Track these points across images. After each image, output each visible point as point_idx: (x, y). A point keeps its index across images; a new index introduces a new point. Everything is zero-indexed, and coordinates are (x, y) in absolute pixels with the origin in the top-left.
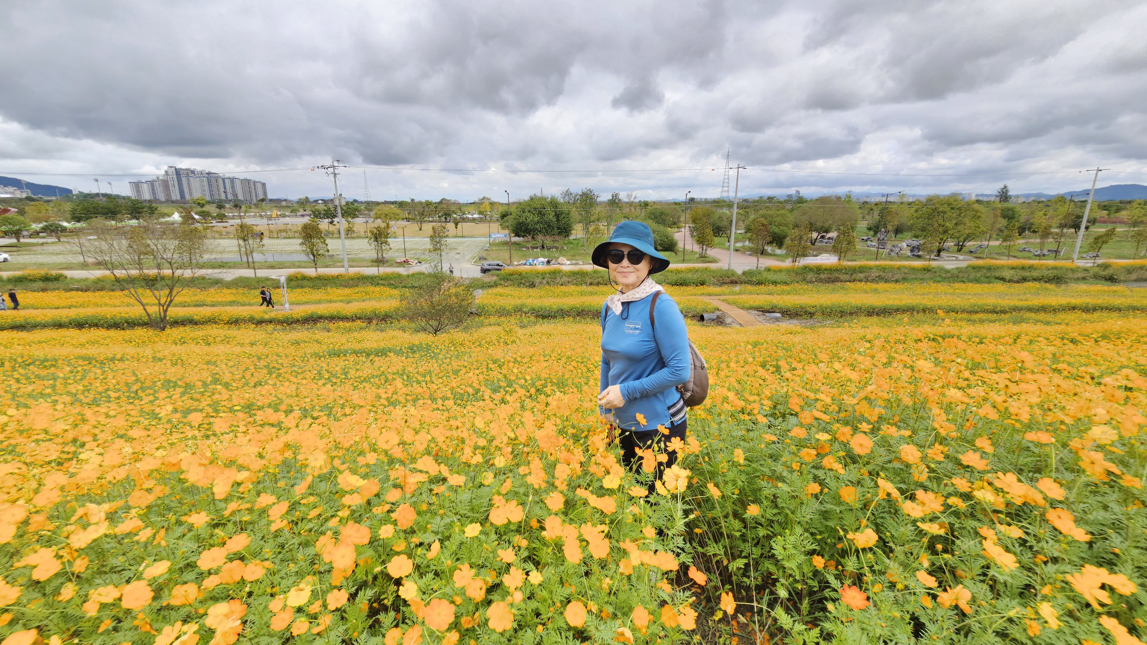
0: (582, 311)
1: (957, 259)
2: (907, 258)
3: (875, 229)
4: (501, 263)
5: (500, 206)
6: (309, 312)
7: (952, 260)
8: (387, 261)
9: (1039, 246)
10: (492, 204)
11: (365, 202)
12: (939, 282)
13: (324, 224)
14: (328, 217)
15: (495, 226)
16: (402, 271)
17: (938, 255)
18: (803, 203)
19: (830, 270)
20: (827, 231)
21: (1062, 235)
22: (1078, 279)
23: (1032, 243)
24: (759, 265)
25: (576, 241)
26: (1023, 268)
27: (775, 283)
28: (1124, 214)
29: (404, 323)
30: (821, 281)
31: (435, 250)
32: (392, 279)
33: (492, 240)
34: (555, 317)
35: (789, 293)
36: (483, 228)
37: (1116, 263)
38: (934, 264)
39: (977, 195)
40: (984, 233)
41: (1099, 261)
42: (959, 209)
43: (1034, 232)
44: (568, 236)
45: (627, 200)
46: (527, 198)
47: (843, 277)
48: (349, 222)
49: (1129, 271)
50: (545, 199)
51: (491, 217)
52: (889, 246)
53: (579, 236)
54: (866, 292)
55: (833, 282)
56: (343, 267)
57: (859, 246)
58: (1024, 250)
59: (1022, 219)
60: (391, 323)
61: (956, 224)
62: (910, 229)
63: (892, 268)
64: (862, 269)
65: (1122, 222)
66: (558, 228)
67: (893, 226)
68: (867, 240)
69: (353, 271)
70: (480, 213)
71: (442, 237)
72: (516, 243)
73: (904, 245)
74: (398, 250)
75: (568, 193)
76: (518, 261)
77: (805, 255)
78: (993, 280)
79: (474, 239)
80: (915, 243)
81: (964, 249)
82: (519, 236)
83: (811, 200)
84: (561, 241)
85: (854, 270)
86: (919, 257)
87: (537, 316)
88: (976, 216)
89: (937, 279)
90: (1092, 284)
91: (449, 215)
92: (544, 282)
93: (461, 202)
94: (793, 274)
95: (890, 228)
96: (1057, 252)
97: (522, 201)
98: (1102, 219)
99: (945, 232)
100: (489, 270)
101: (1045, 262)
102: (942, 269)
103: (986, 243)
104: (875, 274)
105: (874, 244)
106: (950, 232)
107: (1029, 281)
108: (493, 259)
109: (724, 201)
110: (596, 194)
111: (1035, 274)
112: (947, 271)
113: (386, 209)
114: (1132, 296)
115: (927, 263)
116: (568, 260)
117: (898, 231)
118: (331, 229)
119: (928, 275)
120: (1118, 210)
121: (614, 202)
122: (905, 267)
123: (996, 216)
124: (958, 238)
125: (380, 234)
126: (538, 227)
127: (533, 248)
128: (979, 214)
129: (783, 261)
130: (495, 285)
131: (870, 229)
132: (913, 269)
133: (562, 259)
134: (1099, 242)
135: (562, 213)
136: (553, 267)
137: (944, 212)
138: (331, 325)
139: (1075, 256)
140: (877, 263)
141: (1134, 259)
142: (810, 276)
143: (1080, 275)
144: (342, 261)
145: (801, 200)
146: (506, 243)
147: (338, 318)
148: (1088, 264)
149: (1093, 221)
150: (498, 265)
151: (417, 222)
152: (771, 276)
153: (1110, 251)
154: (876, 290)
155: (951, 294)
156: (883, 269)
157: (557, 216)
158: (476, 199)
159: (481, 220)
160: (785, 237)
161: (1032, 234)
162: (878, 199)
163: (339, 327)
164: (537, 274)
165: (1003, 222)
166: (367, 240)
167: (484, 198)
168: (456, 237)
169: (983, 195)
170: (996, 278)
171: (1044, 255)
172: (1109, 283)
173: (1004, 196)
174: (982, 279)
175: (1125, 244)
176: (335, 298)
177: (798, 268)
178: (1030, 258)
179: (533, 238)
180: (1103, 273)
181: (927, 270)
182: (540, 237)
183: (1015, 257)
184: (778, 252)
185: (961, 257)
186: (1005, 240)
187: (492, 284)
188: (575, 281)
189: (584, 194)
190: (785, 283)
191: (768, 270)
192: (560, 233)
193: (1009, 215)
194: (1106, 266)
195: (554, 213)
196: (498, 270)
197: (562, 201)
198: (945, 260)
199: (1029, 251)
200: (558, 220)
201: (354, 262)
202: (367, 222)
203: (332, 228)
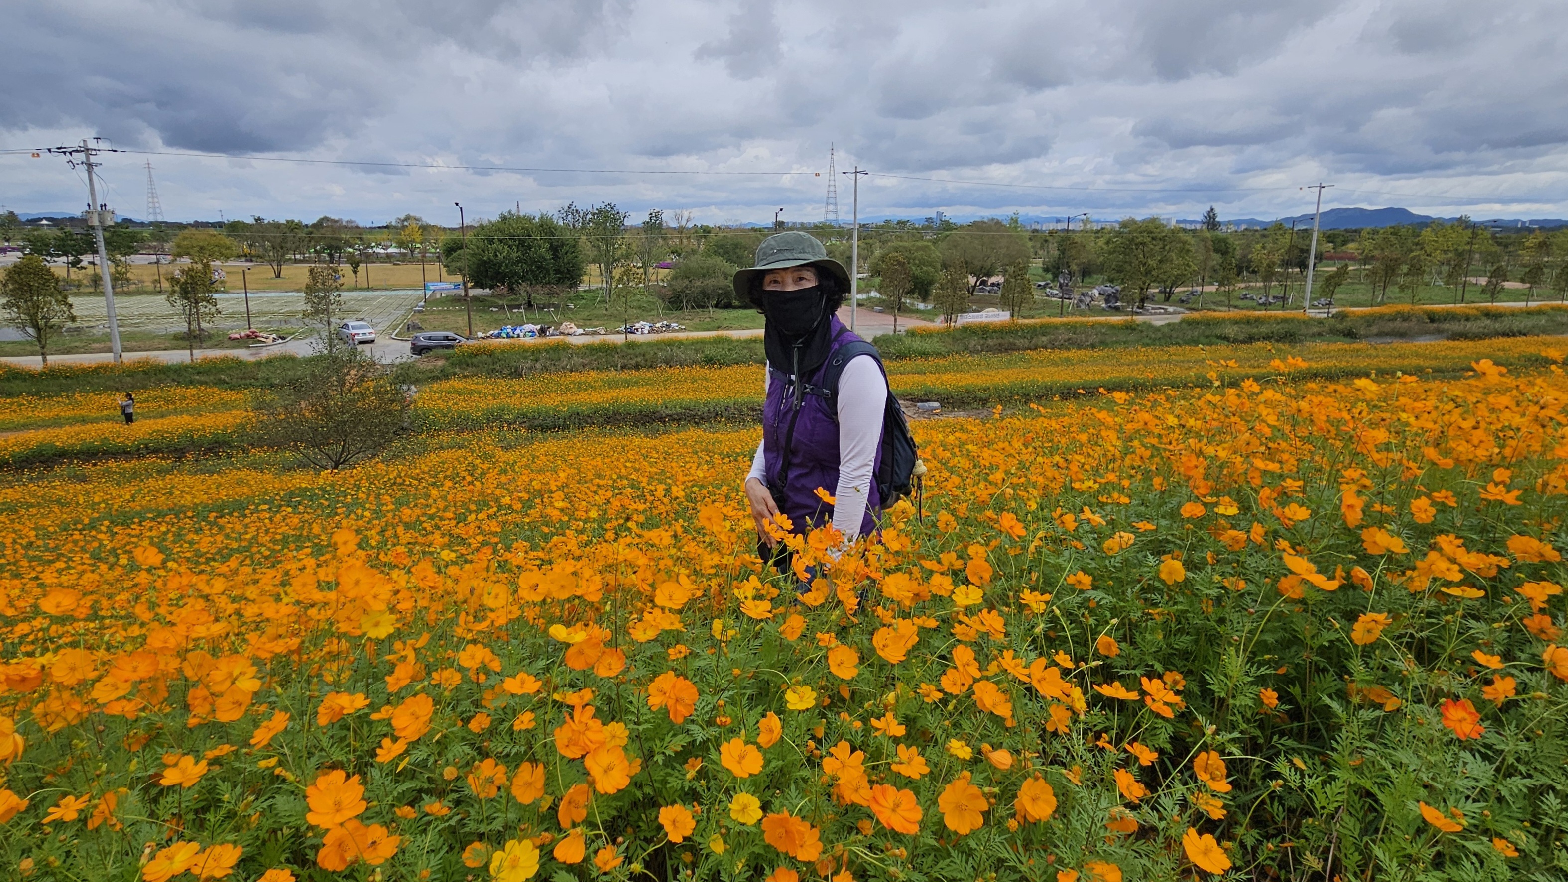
0: (615, 414)
1: (1166, 313)
2: (1102, 312)
3: (1054, 269)
4: (451, 334)
5: (441, 233)
6: (33, 444)
7: (1160, 314)
8: (210, 337)
9: (1263, 291)
10: (425, 228)
11: (151, 224)
12: (1148, 345)
13: (59, 265)
14: (65, 254)
15: (435, 269)
16: (243, 354)
17: (1142, 307)
18: (951, 229)
19: (1001, 331)
20: (989, 275)
21: (1288, 276)
22: (1313, 335)
23: (1252, 288)
24: (898, 328)
25: (590, 295)
26: (1248, 322)
27: (924, 355)
28: (1352, 247)
29: (257, 454)
30: (990, 349)
31: (316, 312)
32: (222, 370)
33: (429, 293)
34: (565, 427)
35: (946, 370)
36: (410, 272)
37: (1353, 312)
38: (1139, 319)
39: (1178, 222)
40: (1196, 273)
41: (1334, 311)
42: (1162, 239)
43: (1254, 272)
44: (574, 285)
45: (674, 224)
46: (495, 218)
47: (1019, 342)
48: (117, 263)
49: (1370, 321)
50: (530, 220)
51: (424, 252)
52: (1076, 296)
53: (594, 286)
54: (1055, 364)
55: (1006, 350)
56: (110, 350)
57: (1037, 295)
58: (1245, 297)
59: (1238, 253)
60: (229, 456)
61: (1161, 261)
62: (1101, 269)
63: (1084, 325)
64: (1044, 330)
65: (1353, 258)
66: (557, 271)
67: (1078, 265)
68: (1045, 287)
69: (130, 357)
70: (401, 245)
71: (330, 290)
72: (475, 299)
73: (1096, 292)
74: (231, 316)
75: (571, 210)
76: (485, 331)
77: (963, 311)
78: (1214, 340)
79: (394, 293)
80: (1110, 290)
81: (1173, 297)
82: (482, 287)
83: (961, 227)
84: (563, 293)
85: (1034, 331)
86: (1117, 309)
87: (532, 428)
88: (1184, 251)
89: (1147, 341)
90: (1330, 341)
91: (338, 249)
92: (538, 365)
93: (361, 225)
94: (950, 340)
95: (1074, 267)
96: (1284, 299)
97: (485, 222)
98: (1328, 254)
99: (1148, 272)
100: (428, 348)
101: (1273, 313)
102: (1150, 326)
103: (1199, 289)
104: (1063, 336)
105: (1055, 292)
106: (1154, 273)
107: (1259, 340)
108: (435, 329)
109: (831, 227)
110: (622, 212)
111: (1264, 330)
112: (1157, 329)
113: (201, 236)
114: (1377, 356)
115: (1129, 318)
116: (578, 327)
117: (1086, 272)
118: (73, 276)
119: (1132, 337)
120: (1345, 243)
121: (654, 226)
122: (1101, 324)
123: (1207, 250)
124: (1165, 282)
125: (194, 284)
126: (518, 269)
127: (511, 307)
128: (1187, 247)
129: (932, 321)
130: (444, 375)
131: (1046, 270)
132: (1112, 327)
133: (568, 326)
134: (1331, 284)
135: (562, 245)
136: (552, 339)
137: (1144, 244)
138: (88, 469)
139: (1307, 304)
140: (1064, 320)
141: (1372, 306)
142: (973, 342)
143: (1315, 330)
144: (108, 337)
145: (947, 226)
146: (456, 300)
147: (105, 453)
148: (1320, 314)
149: (1319, 257)
150: (447, 338)
151: (270, 262)
152: (917, 344)
153: (1343, 296)
154: (1068, 360)
155: (1167, 361)
156: (1072, 328)
157: (555, 249)
158: (391, 220)
159: (403, 259)
160: (931, 283)
161: (1253, 275)
162: (1052, 226)
163: (108, 471)
164: (525, 351)
165: (1217, 258)
166: (164, 297)
167: (408, 218)
168: (355, 289)
169: (1185, 221)
170: (1218, 337)
171: (1270, 304)
172: (1348, 339)
173: (1211, 221)
174: (1202, 339)
175: (1358, 286)
176: (94, 414)
177: (955, 329)
178: (1254, 309)
179: (511, 289)
180: (1340, 327)
181: (1130, 328)
182: (523, 288)
183: (1236, 307)
184: (921, 306)
185: (1171, 309)
186: (1221, 284)
187: (436, 373)
188: (595, 364)
189: (600, 211)
190: (938, 354)
191: (912, 334)
192: (559, 281)
193: (1222, 247)
194: (1342, 317)
195: (547, 245)
196: (447, 347)
197: (561, 223)
198: (1152, 314)
199: (1252, 299)
200: (556, 257)
201: (132, 342)
202: (158, 262)
203: (75, 274)
